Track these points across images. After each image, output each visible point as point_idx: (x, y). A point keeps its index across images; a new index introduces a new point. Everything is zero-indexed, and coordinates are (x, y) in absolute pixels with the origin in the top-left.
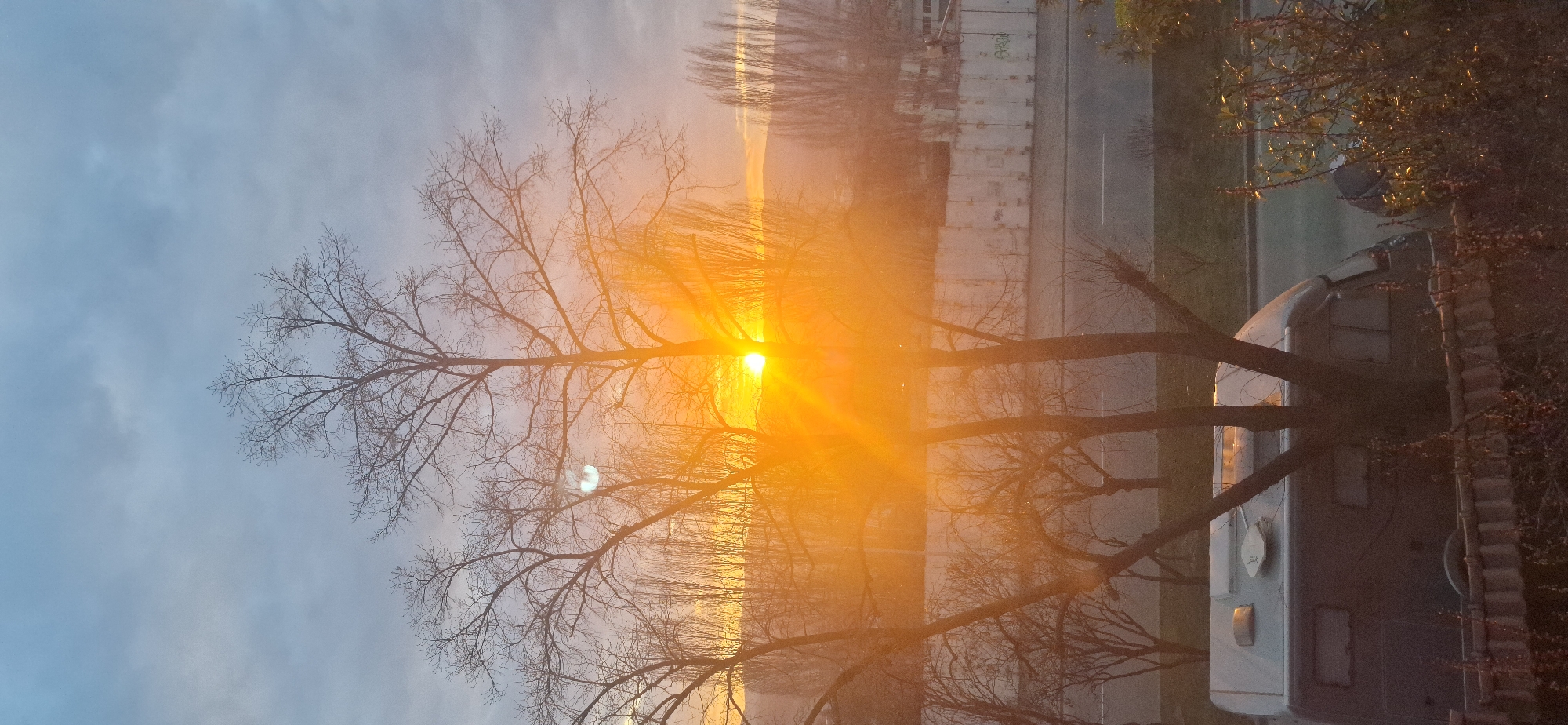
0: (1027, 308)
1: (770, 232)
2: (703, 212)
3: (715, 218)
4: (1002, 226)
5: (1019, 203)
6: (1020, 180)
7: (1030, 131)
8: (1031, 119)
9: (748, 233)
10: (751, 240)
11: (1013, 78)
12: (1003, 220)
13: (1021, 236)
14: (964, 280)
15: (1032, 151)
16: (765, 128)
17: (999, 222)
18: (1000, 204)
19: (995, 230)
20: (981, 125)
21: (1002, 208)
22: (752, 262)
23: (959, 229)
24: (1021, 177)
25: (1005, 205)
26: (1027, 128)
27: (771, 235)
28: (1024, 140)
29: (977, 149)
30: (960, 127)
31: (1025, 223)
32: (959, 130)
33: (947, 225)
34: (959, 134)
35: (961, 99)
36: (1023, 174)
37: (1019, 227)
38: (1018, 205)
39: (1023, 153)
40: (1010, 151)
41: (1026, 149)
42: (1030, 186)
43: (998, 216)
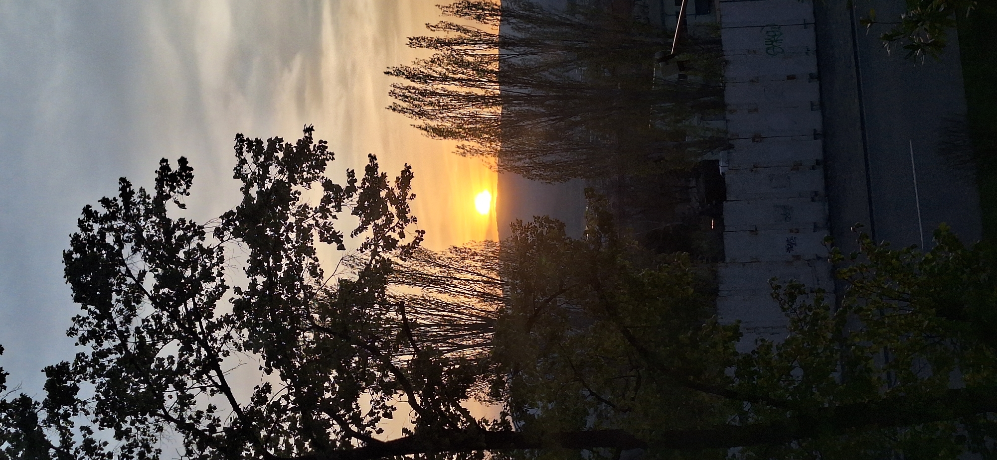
4: (798, 257)
5: (816, 228)
6: (813, 200)
7: (819, 142)
8: (819, 127)
11: (791, 77)
12: (798, 250)
13: (823, 268)
17: (793, 253)
18: (791, 231)
19: (790, 262)
20: (757, 138)
21: (795, 235)
23: (744, 265)
24: (814, 197)
25: (797, 231)
26: (815, 138)
28: (813, 150)
29: (755, 167)
30: (731, 142)
32: (731, 147)
33: (727, 261)
34: (731, 151)
35: (729, 108)
36: (816, 194)
37: (819, 258)
38: (814, 232)
39: (813, 168)
40: (797, 167)
41: (818, 162)
42: (827, 207)
43: (790, 246)
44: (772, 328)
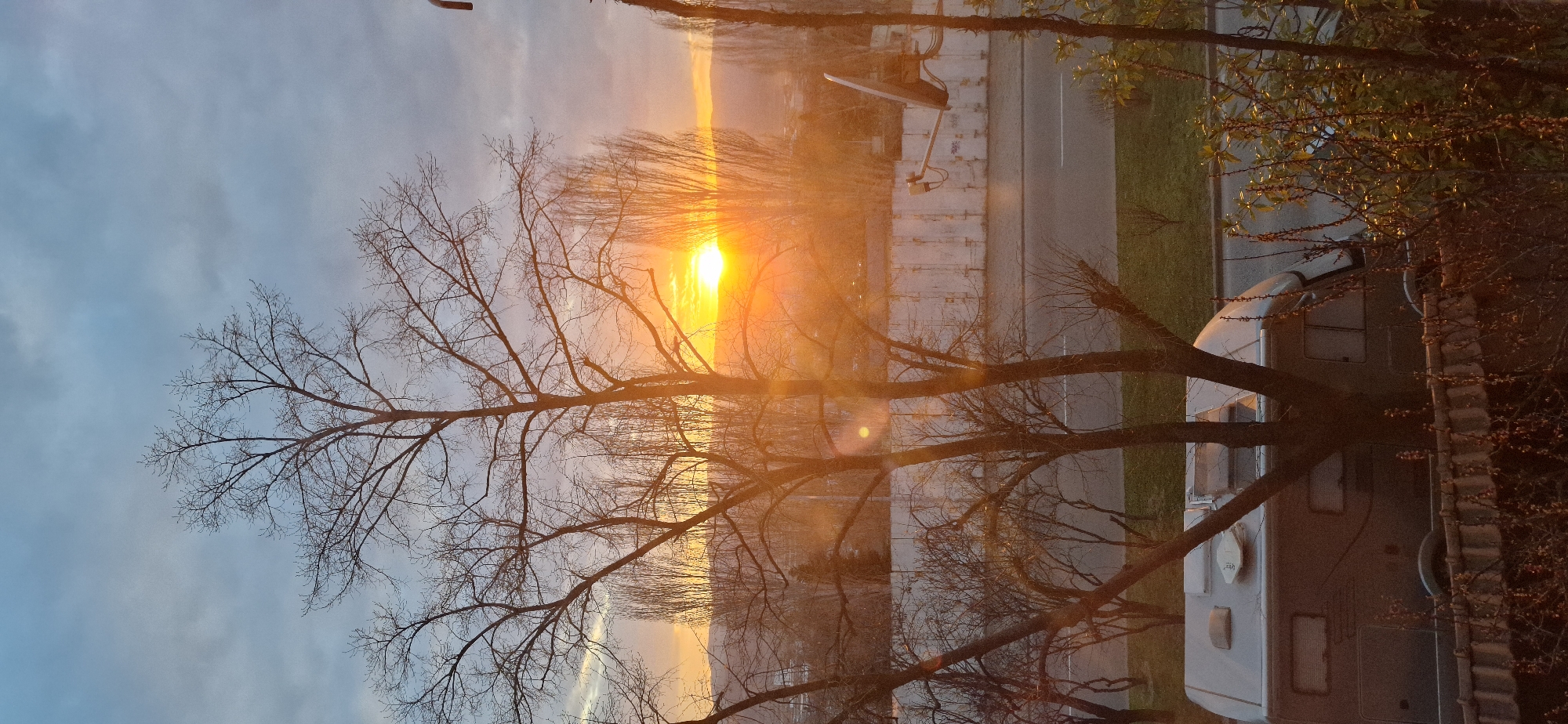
0: (986, 242)
1: (722, 161)
2: (651, 143)
3: (663, 149)
4: (960, 158)
5: (976, 134)
6: (976, 111)
7: (985, 62)
8: (985, 48)
9: (700, 163)
10: (703, 171)
12: (960, 152)
13: (978, 168)
14: (922, 216)
15: (988, 82)
16: (710, 53)
17: (956, 154)
18: (957, 136)
19: (954, 162)
21: (958, 140)
22: (703, 194)
23: (916, 163)
24: (978, 108)
25: (961, 137)
26: (981, 60)
27: (725, 165)
28: (979, 70)
31: (982, 155)
33: (904, 158)
36: (979, 105)
37: (976, 159)
38: (975, 137)
39: (979, 84)
40: (965, 82)
41: (982, 79)
42: (986, 117)
43: (955, 149)
44: (935, 215)
